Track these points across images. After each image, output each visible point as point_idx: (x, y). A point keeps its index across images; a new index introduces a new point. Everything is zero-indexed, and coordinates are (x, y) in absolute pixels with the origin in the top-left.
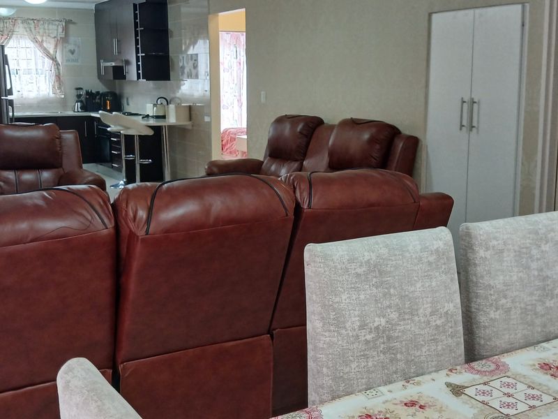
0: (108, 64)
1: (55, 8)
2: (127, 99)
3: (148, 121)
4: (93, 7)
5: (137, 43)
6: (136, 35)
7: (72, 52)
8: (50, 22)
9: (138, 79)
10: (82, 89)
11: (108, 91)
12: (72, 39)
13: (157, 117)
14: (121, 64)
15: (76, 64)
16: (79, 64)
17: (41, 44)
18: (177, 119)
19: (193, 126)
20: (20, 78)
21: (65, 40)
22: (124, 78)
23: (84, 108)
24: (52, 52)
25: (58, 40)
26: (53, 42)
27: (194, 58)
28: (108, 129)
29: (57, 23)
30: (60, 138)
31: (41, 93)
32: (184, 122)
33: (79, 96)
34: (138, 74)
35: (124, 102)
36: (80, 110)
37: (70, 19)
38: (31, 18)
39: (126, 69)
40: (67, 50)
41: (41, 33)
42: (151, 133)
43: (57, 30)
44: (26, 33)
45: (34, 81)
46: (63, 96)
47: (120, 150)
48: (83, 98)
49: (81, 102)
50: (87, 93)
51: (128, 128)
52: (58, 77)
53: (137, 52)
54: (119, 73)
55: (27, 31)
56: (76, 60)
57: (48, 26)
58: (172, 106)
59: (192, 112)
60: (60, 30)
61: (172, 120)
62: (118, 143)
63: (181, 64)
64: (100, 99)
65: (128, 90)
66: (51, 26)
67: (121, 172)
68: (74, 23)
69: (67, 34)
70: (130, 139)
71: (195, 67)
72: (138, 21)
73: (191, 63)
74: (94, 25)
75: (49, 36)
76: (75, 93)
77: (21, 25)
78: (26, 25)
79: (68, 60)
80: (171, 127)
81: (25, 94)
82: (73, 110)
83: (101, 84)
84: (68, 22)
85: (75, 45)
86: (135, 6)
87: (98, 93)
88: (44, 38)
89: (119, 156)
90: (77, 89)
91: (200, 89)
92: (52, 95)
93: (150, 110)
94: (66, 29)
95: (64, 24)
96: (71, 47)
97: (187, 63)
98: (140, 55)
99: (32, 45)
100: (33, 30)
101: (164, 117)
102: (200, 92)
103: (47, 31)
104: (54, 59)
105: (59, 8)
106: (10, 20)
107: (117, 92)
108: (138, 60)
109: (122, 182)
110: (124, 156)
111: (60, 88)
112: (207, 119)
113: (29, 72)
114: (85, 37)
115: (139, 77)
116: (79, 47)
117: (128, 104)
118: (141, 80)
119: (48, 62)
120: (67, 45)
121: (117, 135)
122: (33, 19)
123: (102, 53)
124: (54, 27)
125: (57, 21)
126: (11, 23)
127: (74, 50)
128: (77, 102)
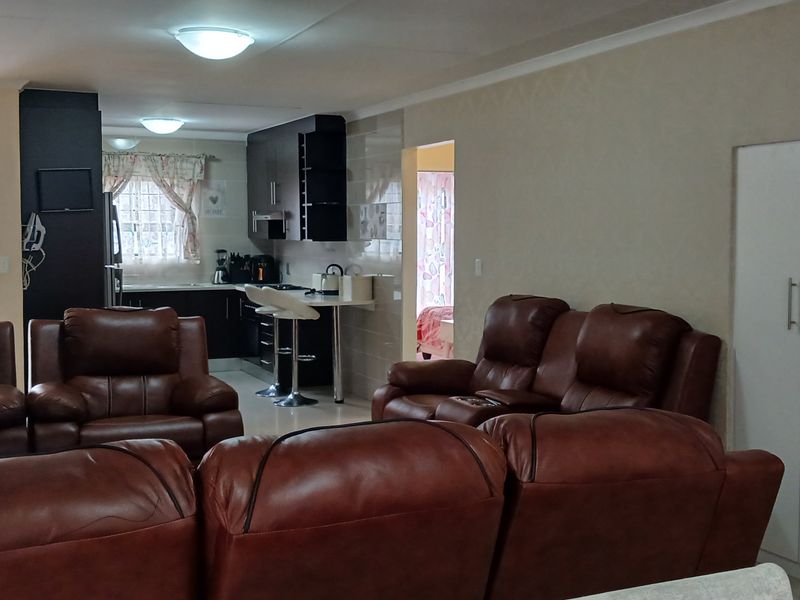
0: (262, 218)
1: (192, 140)
2: (288, 266)
3: (314, 298)
4: (245, 137)
5: (302, 190)
6: (302, 177)
7: (214, 201)
8: (184, 158)
9: (302, 239)
10: (224, 251)
11: (261, 254)
12: (214, 182)
13: (327, 293)
14: (278, 218)
15: (217, 216)
16: (222, 216)
17: (169, 190)
18: (353, 296)
19: (376, 306)
20: (138, 236)
21: (205, 182)
22: (283, 236)
23: (227, 279)
24: (185, 200)
25: (194, 184)
26: (187, 185)
27: (381, 210)
28: (257, 310)
29: (194, 160)
30: (178, 328)
31: (168, 257)
32: (364, 301)
33: (221, 262)
34: (302, 232)
35: (284, 270)
36: (221, 281)
37: (212, 154)
38: (158, 153)
39: (286, 225)
40: (207, 197)
41: (171, 175)
42: (316, 316)
43: (193, 169)
44: (149, 175)
45: (159, 241)
46: (198, 262)
47: (271, 339)
48: (226, 265)
49: (224, 269)
50: (233, 257)
51: (284, 310)
52: (193, 235)
53: (302, 201)
54: (277, 230)
55: (150, 171)
56: (218, 212)
57: (181, 165)
58: (347, 278)
59: (377, 288)
60: (198, 169)
61: (347, 298)
62: (270, 329)
63: (362, 219)
64: (250, 266)
65: (289, 254)
66: (185, 165)
67: (272, 371)
68: (218, 160)
69: (207, 176)
70: (285, 324)
71: (382, 221)
72: (304, 157)
73: (376, 216)
74: (245, 163)
75: (181, 178)
76: (215, 257)
77: (143, 163)
78: (150, 163)
79: (208, 212)
80: (345, 309)
81: (146, 259)
82: (212, 281)
83: (252, 245)
84: (210, 159)
85: (219, 190)
86: (301, 136)
87: (247, 257)
88: (175, 182)
89: (271, 348)
90: (219, 252)
91: (392, 251)
92: (183, 260)
93: (317, 282)
94: (206, 169)
95: (203, 161)
96: (213, 193)
97: (371, 217)
98: (305, 205)
99: (157, 190)
100: (160, 169)
101: (336, 293)
102: (391, 255)
103: (179, 171)
104: (187, 210)
105: (196, 140)
106: (129, 156)
107: (275, 256)
108: (302, 210)
109: (272, 387)
110: (277, 349)
111: (194, 251)
112: (397, 296)
113: (152, 228)
114: (232, 179)
115: (303, 237)
116: (223, 192)
117: (288, 273)
118: (306, 240)
119: (179, 213)
120: (205, 190)
121: (268, 318)
122: (160, 155)
123: (255, 202)
124: (190, 166)
125: (194, 157)
126: (130, 160)
127: (217, 198)
128: (218, 269)
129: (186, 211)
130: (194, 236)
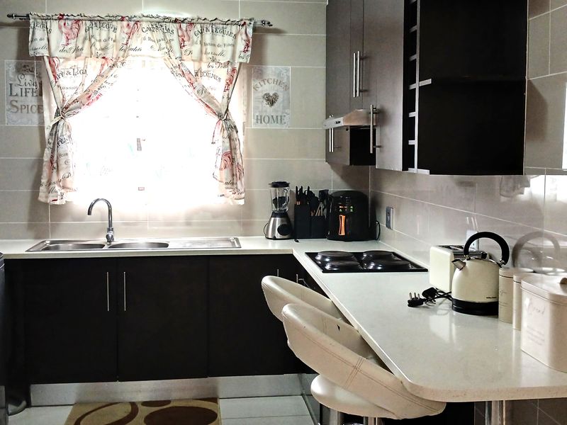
2: (388, 213)
5: (409, 50)
7: (271, 100)
8: (217, 26)
9: (405, 167)
10: (284, 185)
11: (344, 187)
12: (271, 69)
14: (364, 123)
15: (275, 126)
16: (284, 127)
17: (193, 79)
21: (255, 71)
22: (371, 160)
24: (218, 97)
25: (233, 70)
26: (223, 73)
29: (234, 29)
33: (279, 201)
34: (408, 151)
36: (278, 235)
37: (268, 19)
38: (174, 17)
39: (376, 136)
40: (261, 95)
41: (196, 55)
43: (233, 45)
44: (158, 54)
46: (242, 202)
48: (287, 208)
49: (283, 215)
50: (299, 194)
52: (230, 157)
53: (409, 79)
54: (361, 147)
56: (278, 119)
57: (213, 38)
60: (241, 45)
64: (327, 207)
65: (390, 192)
66: (219, 38)
68: (277, 32)
69: (257, 57)
75: (214, 60)
76: (273, 193)
77: (149, 34)
78: (158, 35)
79: (260, 119)
84: (262, 29)
85: (279, 82)
87: (324, 193)
88: (203, 68)
90: (276, 185)
94: (255, 45)
95: (250, 31)
96: (269, 88)
98: (416, 85)
100: (175, 45)
103: (209, 49)
104: (224, 116)
106: (125, 23)
107: (369, 193)
108: (408, 107)
111: (232, 183)
115: (408, 163)
116: (286, 88)
117: (388, 226)
118: (415, 170)
119: (207, 121)
122: (176, 21)
124: (229, 40)
125: (234, 23)
126: (126, 30)
127: (276, 96)
128: (274, 215)
129: (220, 116)
130: (233, 160)
